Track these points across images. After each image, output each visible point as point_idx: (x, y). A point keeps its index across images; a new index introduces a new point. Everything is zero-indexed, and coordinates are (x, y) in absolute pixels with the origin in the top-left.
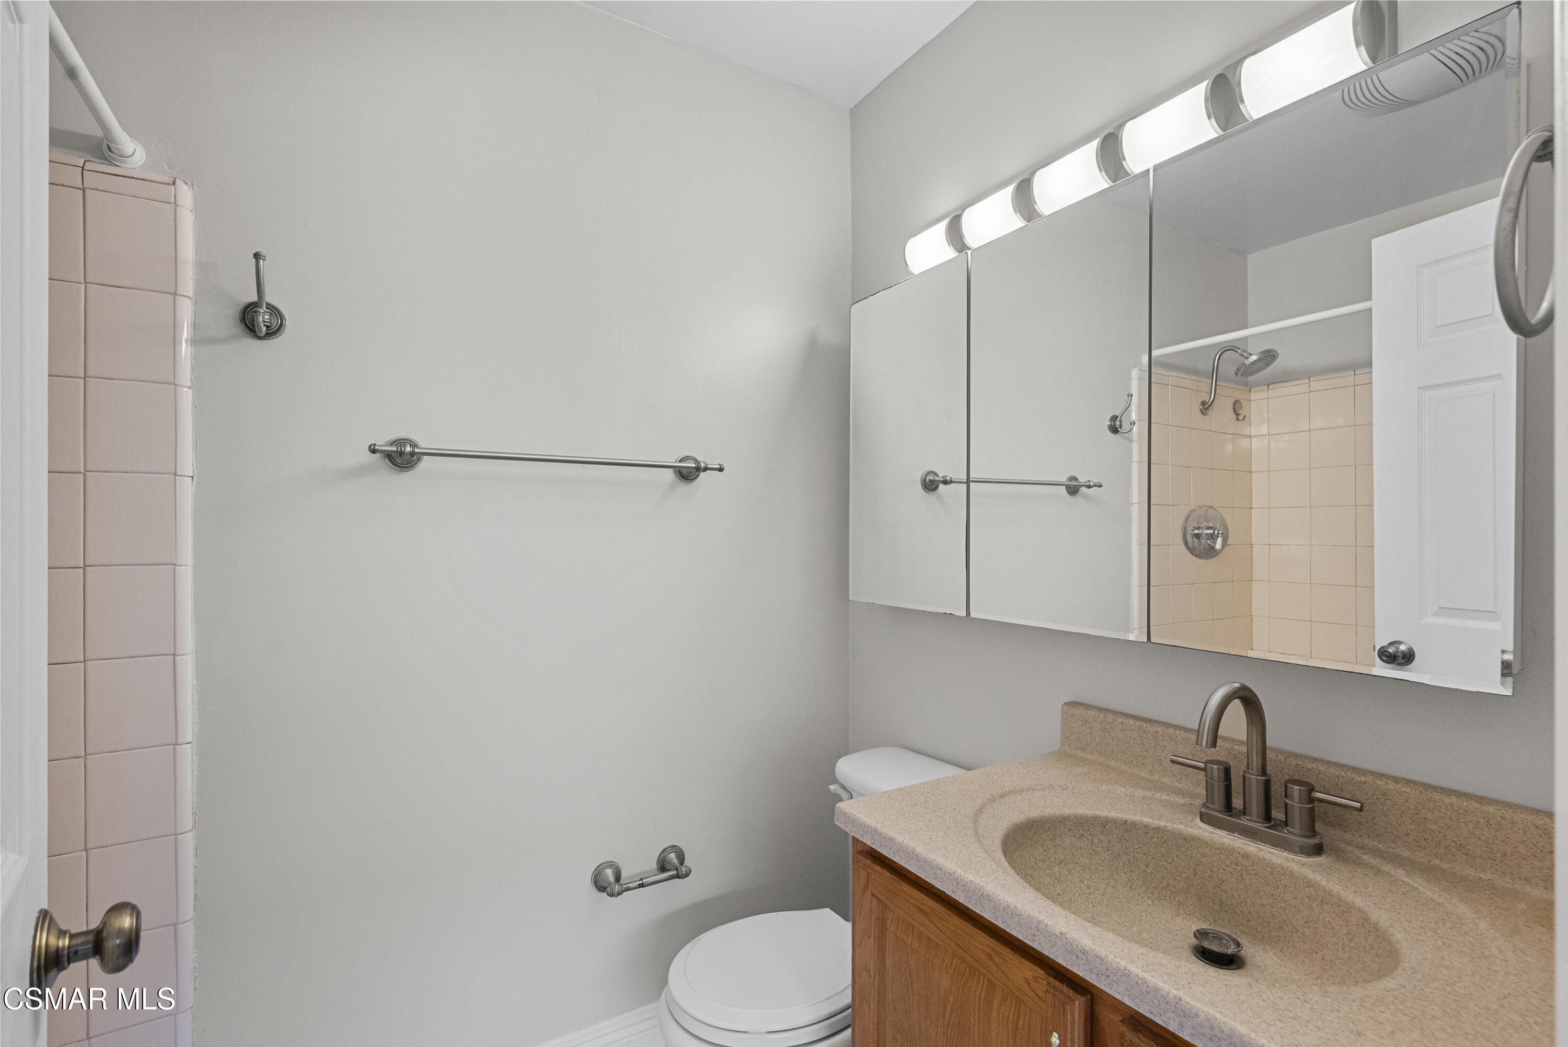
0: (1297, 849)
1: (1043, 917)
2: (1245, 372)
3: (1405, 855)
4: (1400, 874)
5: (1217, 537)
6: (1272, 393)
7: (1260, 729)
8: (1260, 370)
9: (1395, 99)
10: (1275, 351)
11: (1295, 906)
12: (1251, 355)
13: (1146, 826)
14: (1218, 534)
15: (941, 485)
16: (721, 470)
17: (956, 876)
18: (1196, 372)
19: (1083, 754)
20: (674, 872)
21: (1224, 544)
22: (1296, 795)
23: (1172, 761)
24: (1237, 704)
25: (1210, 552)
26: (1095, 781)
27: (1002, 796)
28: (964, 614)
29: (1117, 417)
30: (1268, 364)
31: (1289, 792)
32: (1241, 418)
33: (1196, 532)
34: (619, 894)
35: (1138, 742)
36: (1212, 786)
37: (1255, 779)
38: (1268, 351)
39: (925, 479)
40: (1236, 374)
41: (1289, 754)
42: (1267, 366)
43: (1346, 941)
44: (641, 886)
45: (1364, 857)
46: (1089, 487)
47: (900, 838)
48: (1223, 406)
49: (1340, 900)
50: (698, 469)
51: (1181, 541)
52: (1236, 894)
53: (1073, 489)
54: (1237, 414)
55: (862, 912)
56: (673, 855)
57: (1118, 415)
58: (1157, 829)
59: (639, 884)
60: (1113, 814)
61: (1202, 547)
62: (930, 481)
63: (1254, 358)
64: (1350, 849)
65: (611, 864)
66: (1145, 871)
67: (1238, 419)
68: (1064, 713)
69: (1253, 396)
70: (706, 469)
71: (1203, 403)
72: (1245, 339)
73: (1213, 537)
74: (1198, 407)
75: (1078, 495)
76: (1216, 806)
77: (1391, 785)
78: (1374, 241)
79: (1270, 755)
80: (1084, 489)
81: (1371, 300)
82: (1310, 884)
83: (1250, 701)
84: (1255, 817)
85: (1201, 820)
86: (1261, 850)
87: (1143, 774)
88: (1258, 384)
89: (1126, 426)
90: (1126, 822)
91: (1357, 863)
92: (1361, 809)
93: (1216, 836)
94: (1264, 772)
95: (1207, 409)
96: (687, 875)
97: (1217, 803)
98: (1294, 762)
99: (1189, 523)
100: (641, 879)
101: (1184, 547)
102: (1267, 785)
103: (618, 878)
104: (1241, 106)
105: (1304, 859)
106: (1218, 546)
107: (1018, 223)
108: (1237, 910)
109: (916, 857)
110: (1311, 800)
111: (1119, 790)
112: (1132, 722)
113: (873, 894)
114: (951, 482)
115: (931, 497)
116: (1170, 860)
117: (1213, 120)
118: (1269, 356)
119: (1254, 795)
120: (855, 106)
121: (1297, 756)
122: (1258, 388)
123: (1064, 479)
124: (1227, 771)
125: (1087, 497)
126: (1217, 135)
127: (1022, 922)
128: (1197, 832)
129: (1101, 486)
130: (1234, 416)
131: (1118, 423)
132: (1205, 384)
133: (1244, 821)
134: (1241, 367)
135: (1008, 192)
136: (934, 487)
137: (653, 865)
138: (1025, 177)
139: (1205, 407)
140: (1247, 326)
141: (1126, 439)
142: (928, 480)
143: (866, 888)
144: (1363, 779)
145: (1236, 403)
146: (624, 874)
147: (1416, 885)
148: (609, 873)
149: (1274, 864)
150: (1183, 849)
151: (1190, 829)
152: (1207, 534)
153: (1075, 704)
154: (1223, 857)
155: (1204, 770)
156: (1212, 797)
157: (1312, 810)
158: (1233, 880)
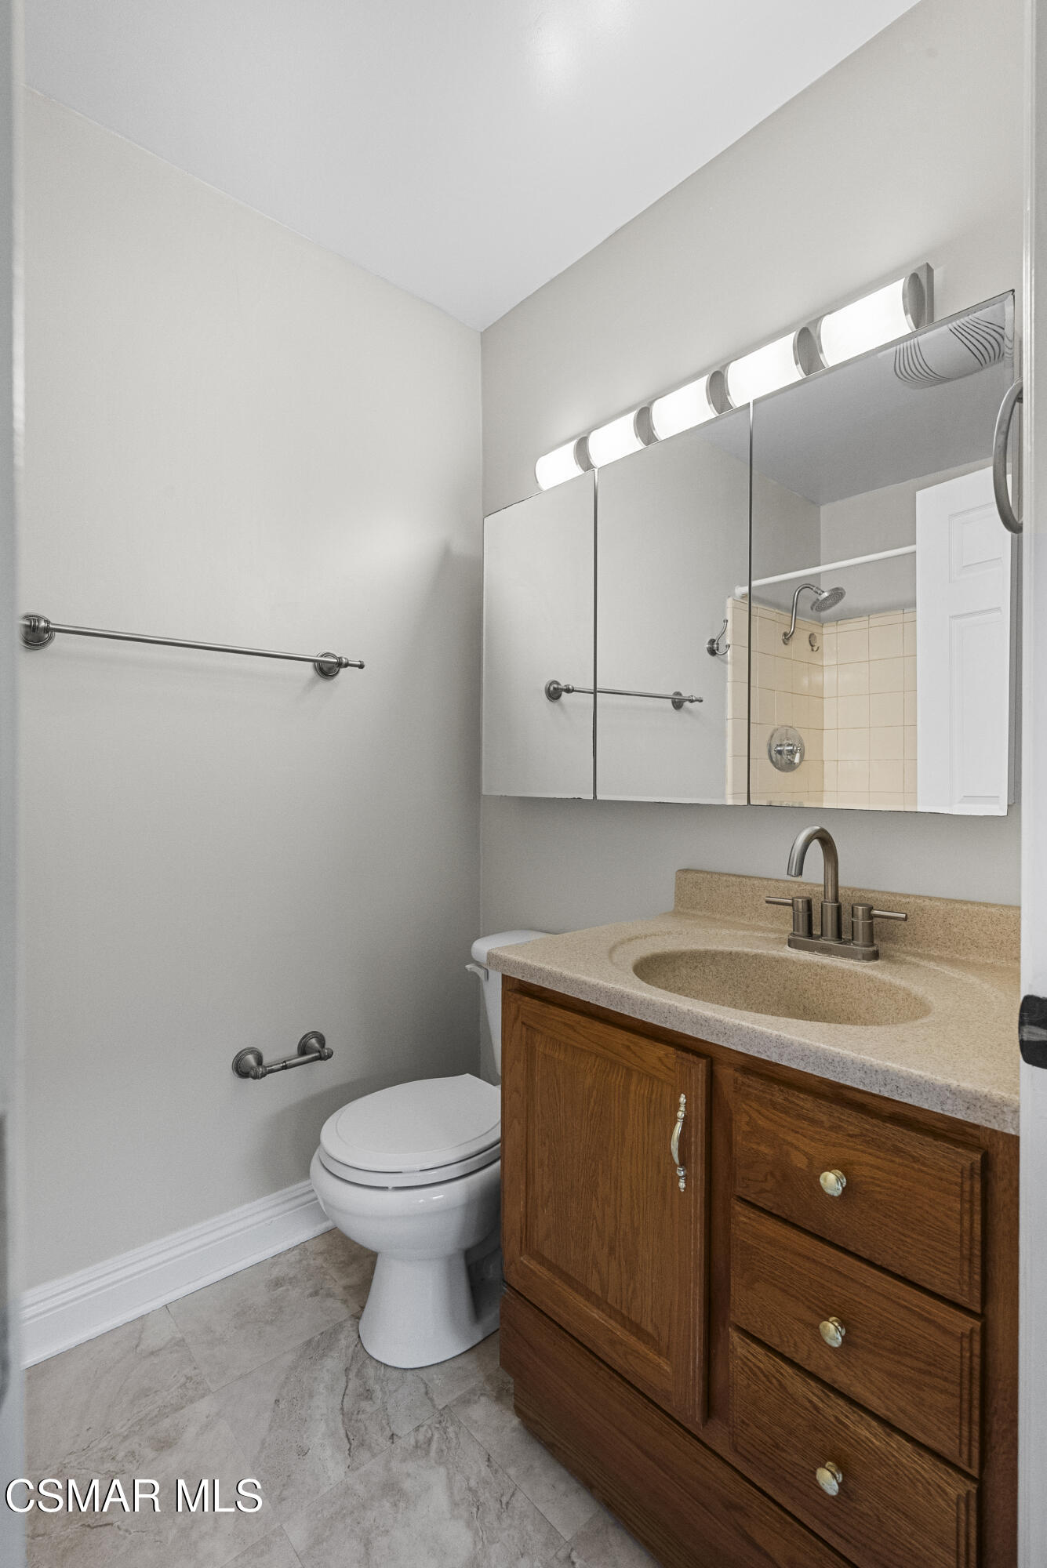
0: (860, 957)
1: (673, 1002)
2: (819, 606)
3: (936, 954)
4: (932, 965)
5: (796, 753)
6: (840, 629)
7: (834, 865)
8: (831, 606)
9: (932, 374)
10: (842, 589)
11: (858, 999)
12: (823, 592)
13: (746, 955)
14: (797, 750)
15: (563, 693)
16: (361, 666)
17: (599, 986)
18: (778, 606)
19: (693, 912)
20: (317, 1054)
21: (802, 757)
22: (860, 913)
23: (767, 902)
24: (816, 843)
25: (790, 766)
26: (705, 927)
27: (630, 940)
28: (591, 797)
29: (714, 641)
30: (837, 602)
31: (855, 912)
32: (815, 649)
33: (779, 748)
34: (263, 1075)
35: (739, 895)
36: (798, 915)
37: (830, 906)
38: (837, 589)
39: (549, 688)
40: (812, 609)
41: (854, 890)
42: (836, 603)
43: (895, 1014)
44: (285, 1068)
45: (908, 958)
46: (692, 701)
47: (548, 967)
48: (800, 641)
49: (891, 986)
50: (340, 665)
51: (767, 757)
52: (815, 999)
53: (678, 703)
54: (812, 646)
55: (513, 1039)
56: (313, 1041)
57: (715, 638)
58: (755, 956)
59: (283, 1066)
60: (721, 948)
61: (783, 762)
62: (554, 688)
63: (826, 594)
64: (898, 954)
65: (252, 1051)
66: (746, 991)
67: (813, 650)
68: (678, 878)
69: (825, 631)
70: (347, 665)
71: (785, 634)
72: (818, 575)
73: (792, 752)
74: (781, 637)
75: (682, 710)
76: (801, 933)
77: (927, 902)
78: (919, 494)
79: (841, 892)
80: (687, 704)
81: (915, 544)
82: (870, 979)
83: (825, 840)
84: (829, 938)
85: (789, 946)
86: (834, 961)
87: (742, 921)
88: (830, 620)
89: (722, 649)
90: (731, 953)
91: (903, 962)
92: (905, 919)
93: (801, 956)
94: (836, 900)
95: (788, 639)
96: (329, 1056)
97: (801, 930)
98: (859, 894)
99: (773, 740)
100: (285, 1062)
101: (769, 761)
102: (839, 909)
103: (259, 1061)
104: (821, 356)
105: (865, 963)
106: (797, 760)
107: (638, 445)
108: (816, 1012)
109: (564, 979)
110: (871, 917)
111: (724, 932)
112: (734, 879)
113: (523, 1023)
114: (573, 691)
115: (554, 705)
116: (765, 980)
117: (799, 365)
118: (838, 594)
119: (829, 918)
120: (486, 330)
121: (860, 890)
122: (829, 624)
123: (670, 693)
124: (809, 903)
125: (690, 712)
126: (801, 378)
127: (656, 1009)
128: (786, 954)
129: (701, 701)
130: (810, 648)
131: (715, 646)
132: (786, 618)
133: (822, 941)
134: (815, 602)
135: (631, 417)
136: (557, 695)
137: (294, 1050)
138: (646, 405)
139: (787, 638)
140: (820, 562)
141: (722, 661)
142: (552, 688)
143: (516, 1019)
144: (908, 900)
145: (811, 636)
146: (266, 1060)
147: (943, 971)
148: (251, 1059)
149: (843, 970)
150: (776, 969)
151: (781, 953)
152: (787, 750)
153: (686, 871)
154: (806, 971)
155: (792, 905)
156: (798, 927)
157: (871, 925)
158: (814, 988)
